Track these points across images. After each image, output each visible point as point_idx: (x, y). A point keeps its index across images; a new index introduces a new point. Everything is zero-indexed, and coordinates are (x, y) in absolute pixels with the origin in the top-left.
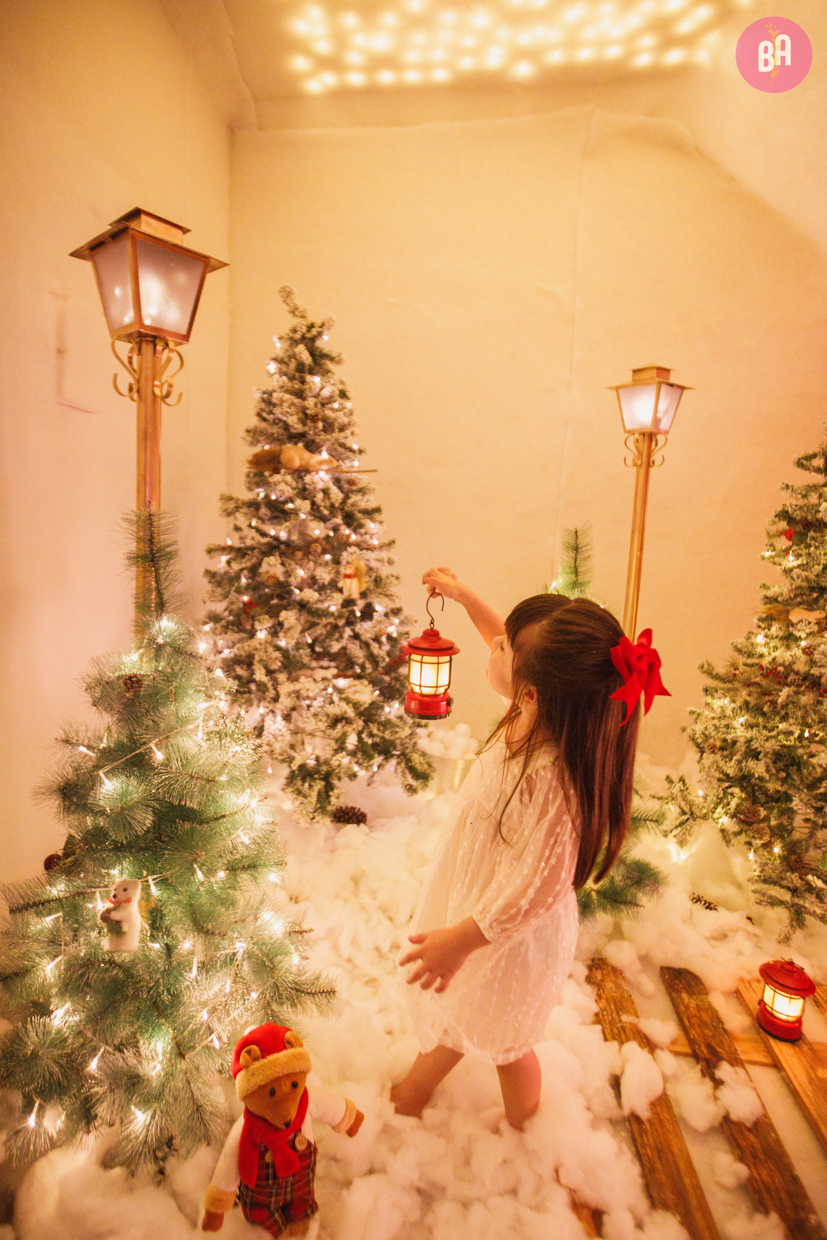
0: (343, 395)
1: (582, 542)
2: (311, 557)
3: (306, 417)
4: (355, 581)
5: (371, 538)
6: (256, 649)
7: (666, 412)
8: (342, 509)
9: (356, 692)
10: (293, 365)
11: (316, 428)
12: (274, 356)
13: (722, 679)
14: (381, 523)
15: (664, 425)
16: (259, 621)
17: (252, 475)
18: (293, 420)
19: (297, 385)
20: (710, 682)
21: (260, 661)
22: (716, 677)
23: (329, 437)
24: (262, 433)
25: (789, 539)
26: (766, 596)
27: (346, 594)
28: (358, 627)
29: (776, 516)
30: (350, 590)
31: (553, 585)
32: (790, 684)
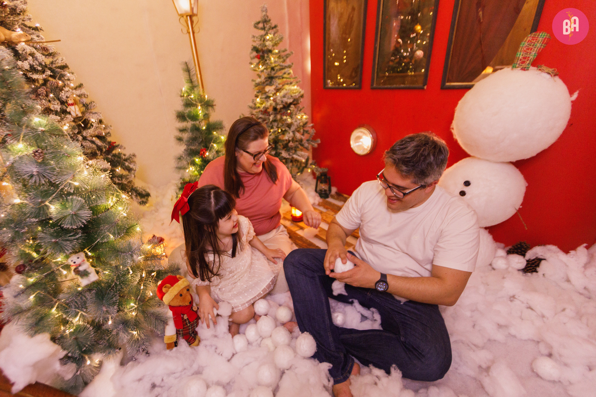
1: (190, 67)
2: (40, 97)
7: (194, 4)
11: (5, 12)
14: (72, 73)
15: (195, 11)
23: (16, 18)
25: (259, 58)
26: (256, 84)
27: (74, 114)
28: (84, 133)
29: (252, 50)
30: (76, 112)
31: (183, 89)
32: (272, 114)
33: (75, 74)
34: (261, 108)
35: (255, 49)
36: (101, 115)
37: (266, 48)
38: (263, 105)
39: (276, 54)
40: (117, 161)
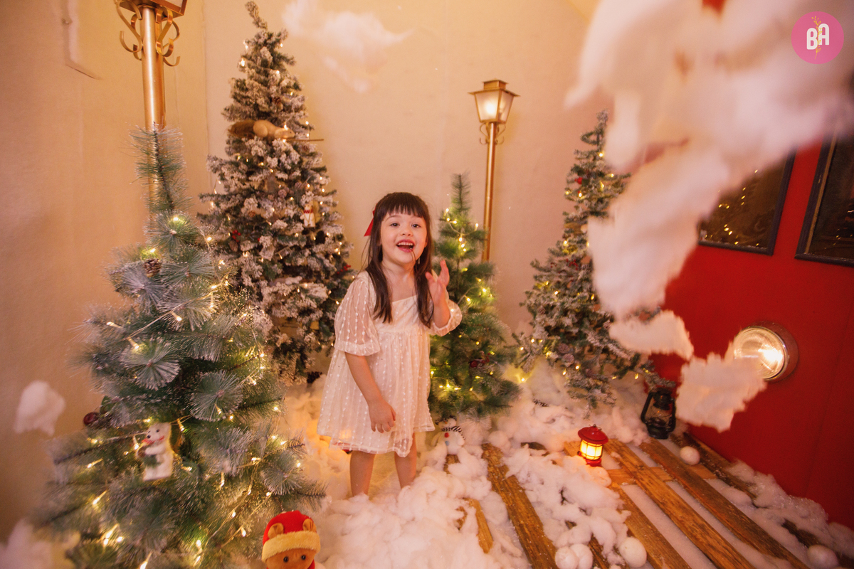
0: (296, 87)
1: (464, 182)
2: (279, 198)
3: (270, 100)
4: (312, 215)
5: (321, 187)
6: (243, 265)
7: (504, 109)
8: (300, 167)
9: (316, 291)
10: (259, 61)
11: (278, 108)
12: (244, 54)
13: (545, 270)
14: (327, 177)
15: (503, 118)
16: (244, 245)
17: (231, 142)
18: (261, 101)
19: (263, 78)
20: (537, 273)
21: (246, 273)
22: (540, 269)
23: (288, 115)
24: (237, 110)
25: (580, 183)
26: (568, 219)
27: (306, 224)
29: (572, 170)
30: (309, 221)
31: (447, 210)
32: (584, 269)
33: (329, 179)
34: (569, 258)
35: (578, 170)
36: (340, 229)
37: (595, 170)
38: (573, 253)
39: (611, 179)
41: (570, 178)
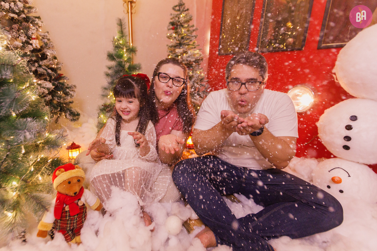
1: (123, 23)
5: (39, 28)
9: (46, 85)
25: (174, 29)
27: (34, 46)
28: (41, 63)
30: (36, 44)
31: (116, 38)
35: (172, 24)
36: (55, 52)
37: (179, 23)
39: (186, 27)
40: (61, 87)
41: (169, 28)
